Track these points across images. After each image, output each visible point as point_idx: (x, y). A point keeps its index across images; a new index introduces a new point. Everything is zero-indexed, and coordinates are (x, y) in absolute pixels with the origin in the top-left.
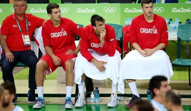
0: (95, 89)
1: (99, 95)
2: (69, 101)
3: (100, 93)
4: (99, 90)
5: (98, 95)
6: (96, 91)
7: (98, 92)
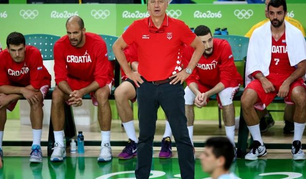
0: (78, 134)
1: (83, 144)
2: (36, 151)
3: (85, 139)
4: (83, 136)
5: (81, 143)
6: (79, 136)
7: (82, 139)
